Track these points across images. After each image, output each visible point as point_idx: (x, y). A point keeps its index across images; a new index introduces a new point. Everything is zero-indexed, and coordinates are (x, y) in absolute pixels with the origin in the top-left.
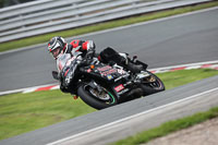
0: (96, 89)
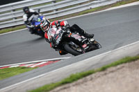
0: (74, 46)
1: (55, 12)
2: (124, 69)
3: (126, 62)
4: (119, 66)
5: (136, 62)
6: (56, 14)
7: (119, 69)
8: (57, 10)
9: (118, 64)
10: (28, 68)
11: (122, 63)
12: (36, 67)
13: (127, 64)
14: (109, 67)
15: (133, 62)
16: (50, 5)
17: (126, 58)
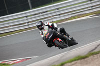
1: (27, 24)
2: (77, 64)
3: (78, 60)
4: (73, 63)
5: (86, 59)
6: (28, 25)
7: (73, 64)
8: (28, 23)
9: (73, 61)
10: (8, 64)
11: (75, 60)
12: (13, 64)
13: (79, 61)
14: (66, 63)
15: (83, 60)
16: (24, 19)
17: (78, 57)
